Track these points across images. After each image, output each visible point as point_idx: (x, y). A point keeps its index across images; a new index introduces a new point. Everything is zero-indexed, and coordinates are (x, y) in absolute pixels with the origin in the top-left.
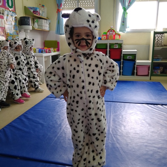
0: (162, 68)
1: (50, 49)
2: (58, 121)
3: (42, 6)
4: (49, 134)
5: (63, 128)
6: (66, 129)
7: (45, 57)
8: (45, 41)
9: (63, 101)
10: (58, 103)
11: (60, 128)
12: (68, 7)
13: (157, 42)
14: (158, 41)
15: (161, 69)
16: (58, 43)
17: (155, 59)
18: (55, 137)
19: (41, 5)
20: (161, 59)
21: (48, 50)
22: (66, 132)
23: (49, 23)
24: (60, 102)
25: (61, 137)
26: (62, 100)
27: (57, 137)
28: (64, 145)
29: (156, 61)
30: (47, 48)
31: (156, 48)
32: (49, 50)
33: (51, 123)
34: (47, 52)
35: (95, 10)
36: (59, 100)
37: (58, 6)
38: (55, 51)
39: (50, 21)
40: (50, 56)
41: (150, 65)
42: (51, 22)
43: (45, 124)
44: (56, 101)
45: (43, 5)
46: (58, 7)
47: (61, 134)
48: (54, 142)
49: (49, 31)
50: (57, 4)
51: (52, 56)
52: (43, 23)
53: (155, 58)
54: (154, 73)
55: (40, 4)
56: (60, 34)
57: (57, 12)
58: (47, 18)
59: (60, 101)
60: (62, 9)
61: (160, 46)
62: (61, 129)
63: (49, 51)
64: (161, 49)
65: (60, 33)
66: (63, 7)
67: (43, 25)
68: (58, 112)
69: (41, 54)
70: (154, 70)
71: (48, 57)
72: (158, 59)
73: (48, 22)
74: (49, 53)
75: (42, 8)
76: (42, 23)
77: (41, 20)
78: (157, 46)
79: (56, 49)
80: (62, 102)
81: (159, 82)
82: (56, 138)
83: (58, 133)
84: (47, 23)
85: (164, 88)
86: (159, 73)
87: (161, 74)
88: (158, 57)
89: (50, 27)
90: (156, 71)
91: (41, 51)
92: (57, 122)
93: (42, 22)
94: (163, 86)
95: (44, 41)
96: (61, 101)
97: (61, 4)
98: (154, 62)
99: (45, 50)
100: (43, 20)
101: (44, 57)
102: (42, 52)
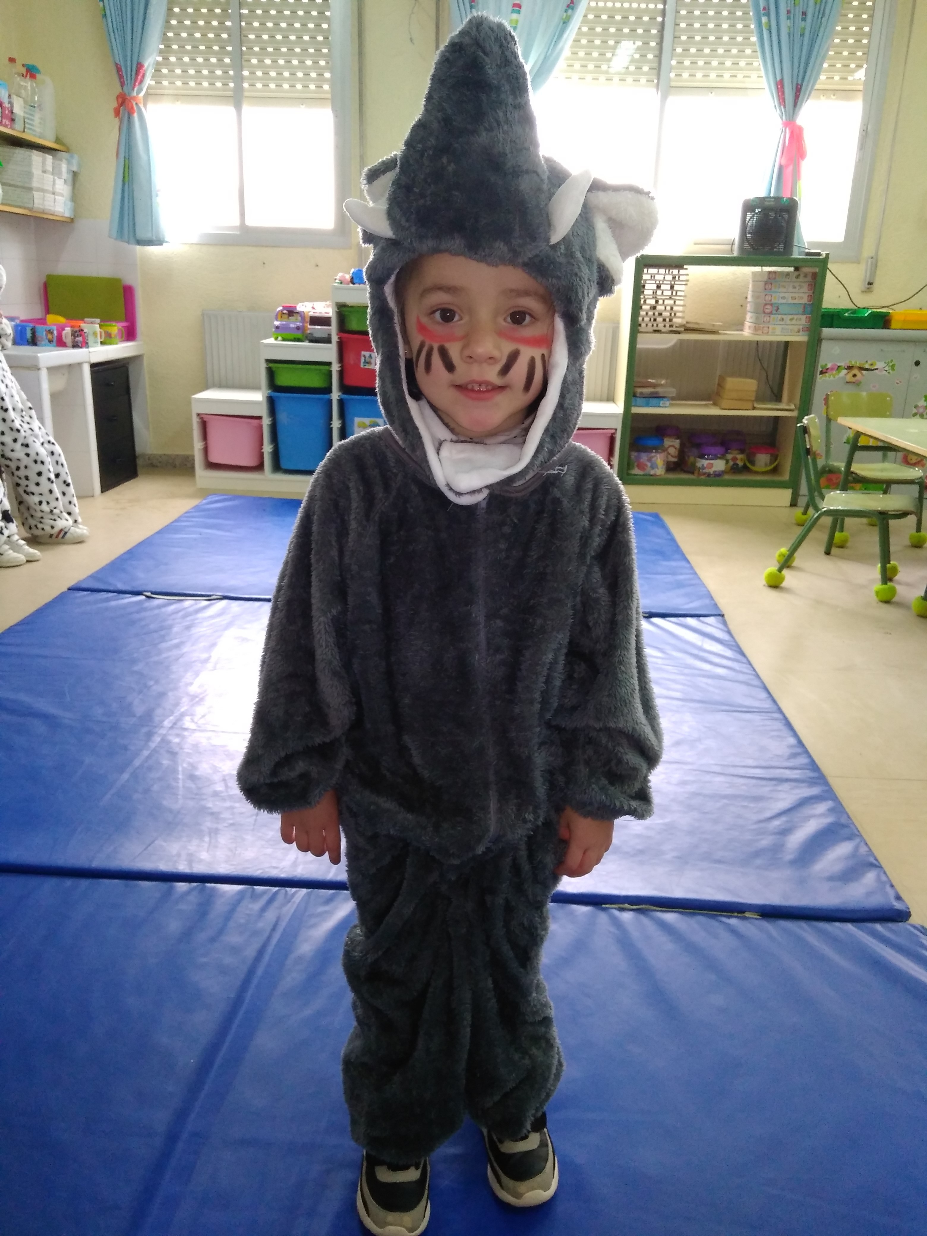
0: (672, 444)
1: (83, 325)
2: (136, 702)
3: (23, 70)
4: (88, 760)
5: (162, 731)
6: (178, 735)
7: (52, 370)
8: (48, 276)
9: (159, 607)
10: (137, 616)
11: (144, 730)
12: (178, 88)
13: (654, 308)
14: (657, 302)
15: (672, 451)
16: (128, 292)
17: (644, 396)
18: (121, 770)
19: (19, 62)
20: (673, 399)
21: (68, 330)
22: (176, 749)
23: (69, 171)
24: (143, 614)
25: (150, 769)
26: (156, 602)
27: (130, 770)
28: (165, 803)
29: (647, 405)
30: (62, 320)
31: (646, 342)
32: (78, 333)
33: (98, 712)
34: (61, 343)
35: (336, 116)
36: (140, 602)
37: (121, 77)
38: (109, 335)
39: (75, 161)
40: (80, 365)
41: (618, 425)
42: (79, 165)
43: (68, 715)
44: (124, 607)
45: (33, 67)
46: (122, 84)
47: (149, 757)
48: (113, 791)
49: (72, 220)
50: (119, 69)
51: (93, 366)
52: (36, 171)
53: (639, 390)
54: (636, 471)
55: (12, 60)
56: (140, 242)
57: (117, 113)
58: (58, 141)
59: (145, 610)
60: (147, 94)
61: (668, 328)
62: (149, 735)
63: (74, 334)
64: (674, 346)
65: (141, 234)
66: (149, 81)
67: (35, 184)
68: (134, 661)
69: (26, 351)
70: (634, 454)
71: (73, 368)
72: (656, 396)
73: (64, 167)
74: (75, 346)
75: (28, 84)
76: (30, 175)
77: (20, 153)
78: (650, 329)
79: (115, 329)
80: (156, 611)
81: (656, 516)
82: (125, 776)
83: (137, 754)
84: (56, 172)
85: (673, 540)
86: (660, 471)
87: (671, 476)
88: (654, 386)
89: (75, 197)
90: (644, 457)
91: (29, 335)
92: (130, 704)
93: (30, 165)
94: (669, 533)
95: (44, 280)
96: (152, 609)
97: (140, 66)
98: (635, 410)
99: (50, 332)
100: (36, 157)
101: (44, 374)
102: (34, 342)
